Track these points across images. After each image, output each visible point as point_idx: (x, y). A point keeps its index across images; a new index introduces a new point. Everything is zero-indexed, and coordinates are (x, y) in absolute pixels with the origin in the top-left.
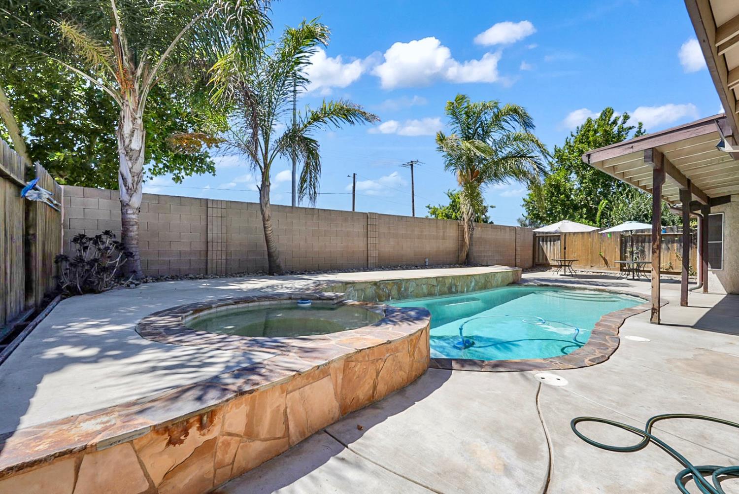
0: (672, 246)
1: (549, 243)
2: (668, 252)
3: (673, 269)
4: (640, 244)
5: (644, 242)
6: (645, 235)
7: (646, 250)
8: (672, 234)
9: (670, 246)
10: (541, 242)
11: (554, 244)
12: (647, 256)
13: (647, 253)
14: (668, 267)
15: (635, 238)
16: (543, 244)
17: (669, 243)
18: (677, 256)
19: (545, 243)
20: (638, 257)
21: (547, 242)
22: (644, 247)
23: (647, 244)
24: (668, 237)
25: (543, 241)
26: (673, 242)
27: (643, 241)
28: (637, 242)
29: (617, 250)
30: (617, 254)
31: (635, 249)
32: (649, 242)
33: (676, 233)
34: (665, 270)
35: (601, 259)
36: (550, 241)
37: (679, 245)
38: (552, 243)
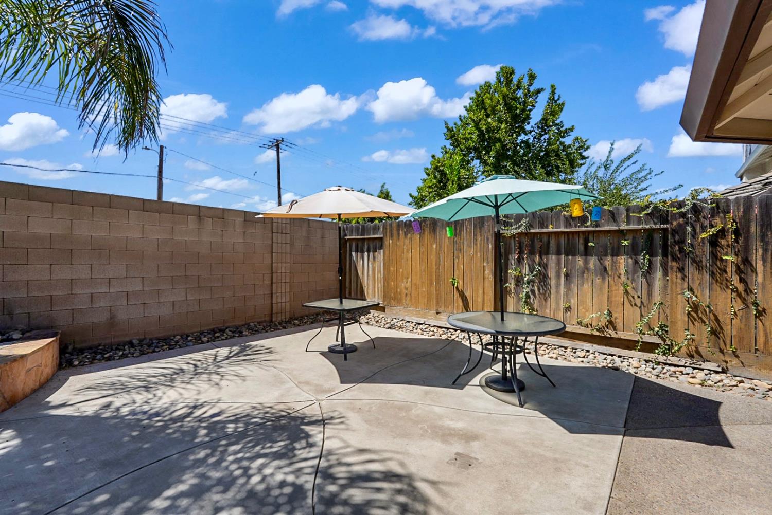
0: (614, 264)
1: (366, 254)
2: (604, 278)
3: (615, 329)
4: (537, 259)
5: (547, 253)
6: (550, 234)
7: (552, 273)
8: (614, 228)
9: (608, 262)
10: (353, 254)
11: (374, 258)
12: (553, 291)
13: (553, 282)
14: (603, 322)
15: (526, 241)
16: (357, 257)
17: (606, 255)
18: (627, 292)
19: (359, 254)
20: (533, 292)
21: (363, 252)
22: (545, 266)
23: (554, 257)
24: (604, 240)
25: (357, 251)
26: (616, 252)
27: (545, 251)
28: (532, 253)
29: (487, 272)
30: (487, 284)
31: (526, 270)
32: (558, 253)
33: (624, 227)
34: (596, 333)
35: (456, 294)
36: (369, 252)
37: (630, 261)
38: (371, 254)
